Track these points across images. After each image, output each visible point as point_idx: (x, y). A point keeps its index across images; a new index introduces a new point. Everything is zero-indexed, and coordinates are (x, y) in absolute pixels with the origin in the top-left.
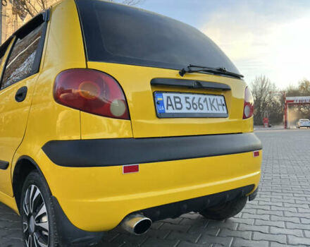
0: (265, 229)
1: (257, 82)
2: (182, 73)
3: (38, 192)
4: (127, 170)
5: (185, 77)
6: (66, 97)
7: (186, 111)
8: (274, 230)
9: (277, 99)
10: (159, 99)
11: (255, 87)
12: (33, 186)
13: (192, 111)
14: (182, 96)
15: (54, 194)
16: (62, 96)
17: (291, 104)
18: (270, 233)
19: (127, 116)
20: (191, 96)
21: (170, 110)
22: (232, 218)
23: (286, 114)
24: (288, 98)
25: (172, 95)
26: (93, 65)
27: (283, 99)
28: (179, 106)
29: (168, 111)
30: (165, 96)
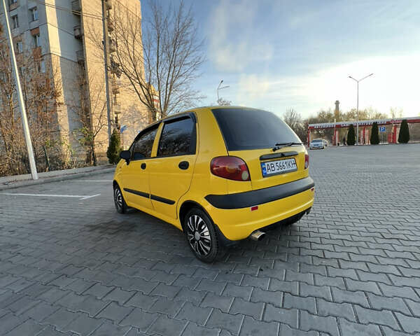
0: (316, 230)
1: (287, 113)
2: (275, 150)
3: (201, 220)
4: (253, 209)
5: (276, 152)
6: (217, 170)
7: (278, 171)
8: (321, 231)
9: (302, 125)
10: (263, 166)
11: (286, 117)
12: (196, 216)
13: (280, 171)
14: (274, 163)
15: (215, 222)
16: (215, 169)
17: (312, 129)
18: (319, 233)
19: (249, 179)
20: (278, 162)
21: (269, 172)
22: (295, 224)
23: (308, 136)
24: (310, 125)
25: (269, 163)
26: (232, 153)
27: (306, 125)
28: (273, 169)
29: (268, 173)
30: (266, 164)
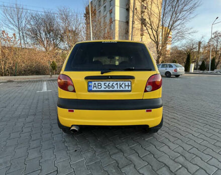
2: (102, 73)
5: (104, 75)
7: (104, 90)
10: (90, 84)
13: (107, 89)
14: (103, 83)
19: (74, 91)
20: (108, 82)
25: (97, 83)
29: (93, 89)
30: (93, 83)
